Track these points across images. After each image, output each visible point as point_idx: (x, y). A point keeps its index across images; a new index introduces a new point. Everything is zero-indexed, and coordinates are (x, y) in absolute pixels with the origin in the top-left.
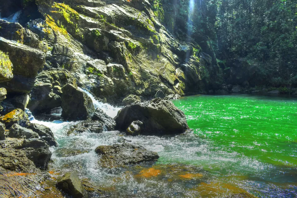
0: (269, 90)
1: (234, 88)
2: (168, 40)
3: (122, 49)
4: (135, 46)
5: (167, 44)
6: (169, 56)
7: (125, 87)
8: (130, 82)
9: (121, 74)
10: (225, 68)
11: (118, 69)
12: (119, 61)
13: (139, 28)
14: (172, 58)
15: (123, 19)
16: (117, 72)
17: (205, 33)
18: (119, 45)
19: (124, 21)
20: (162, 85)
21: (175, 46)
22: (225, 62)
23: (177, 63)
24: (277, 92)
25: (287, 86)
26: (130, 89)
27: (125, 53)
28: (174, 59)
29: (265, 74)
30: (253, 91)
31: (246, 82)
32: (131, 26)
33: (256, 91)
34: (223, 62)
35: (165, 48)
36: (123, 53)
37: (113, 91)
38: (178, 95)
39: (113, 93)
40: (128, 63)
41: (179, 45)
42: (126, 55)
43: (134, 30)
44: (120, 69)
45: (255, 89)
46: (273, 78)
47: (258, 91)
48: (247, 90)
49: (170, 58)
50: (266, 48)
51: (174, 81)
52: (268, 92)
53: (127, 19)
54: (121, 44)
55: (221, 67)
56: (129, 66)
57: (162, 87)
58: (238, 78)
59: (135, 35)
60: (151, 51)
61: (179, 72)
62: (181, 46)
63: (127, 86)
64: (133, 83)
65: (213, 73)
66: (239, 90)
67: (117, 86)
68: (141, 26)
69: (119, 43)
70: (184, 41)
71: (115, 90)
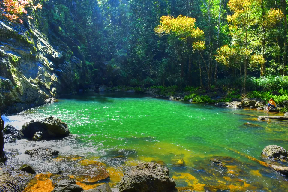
0: (128, 90)
1: (101, 87)
2: (44, 48)
3: (8, 65)
4: (17, 59)
5: (43, 52)
6: (45, 63)
7: (12, 98)
8: (16, 93)
9: (8, 88)
10: (93, 69)
11: (5, 83)
12: (5, 75)
13: (19, 41)
14: (48, 65)
15: (5, 33)
16: (5, 85)
17: (76, 37)
18: (4, 61)
19: (5, 35)
20: (41, 91)
21: (50, 54)
22: (93, 64)
23: (52, 69)
24: (133, 91)
25: (141, 86)
26: (16, 99)
27: (11, 69)
28: (50, 66)
29: (125, 76)
30: (116, 90)
31: (111, 82)
32: (12, 39)
33: (118, 90)
34: (92, 64)
35: (41, 56)
36: (9, 69)
37: (3, 102)
38: (53, 98)
39: (3, 104)
40: (14, 77)
41: (54, 52)
42: (12, 70)
43: (15, 43)
44: (7, 83)
45: (117, 88)
46: (131, 79)
47: (119, 90)
48: (111, 89)
49: (46, 65)
50: (126, 55)
51: (50, 86)
52: (127, 91)
53: (8, 32)
54: (6, 59)
55: (89, 69)
56: (15, 80)
57: (41, 93)
58: (104, 79)
59: (16, 47)
60: (30, 61)
61: (54, 77)
62: (55, 53)
63: (14, 97)
64: (18, 93)
65: (83, 74)
66: (105, 89)
67: (6, 98)
68: (21, 39)
69: (4, 59)
70: (58, 46)
71: (3, 101)
